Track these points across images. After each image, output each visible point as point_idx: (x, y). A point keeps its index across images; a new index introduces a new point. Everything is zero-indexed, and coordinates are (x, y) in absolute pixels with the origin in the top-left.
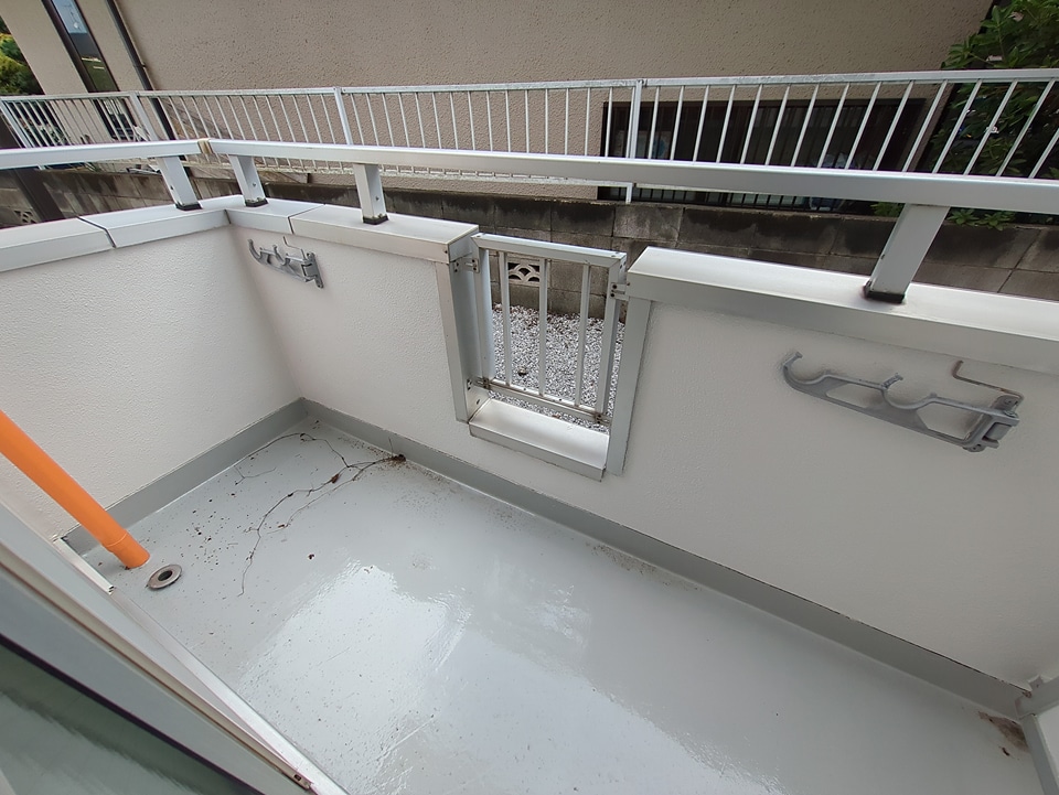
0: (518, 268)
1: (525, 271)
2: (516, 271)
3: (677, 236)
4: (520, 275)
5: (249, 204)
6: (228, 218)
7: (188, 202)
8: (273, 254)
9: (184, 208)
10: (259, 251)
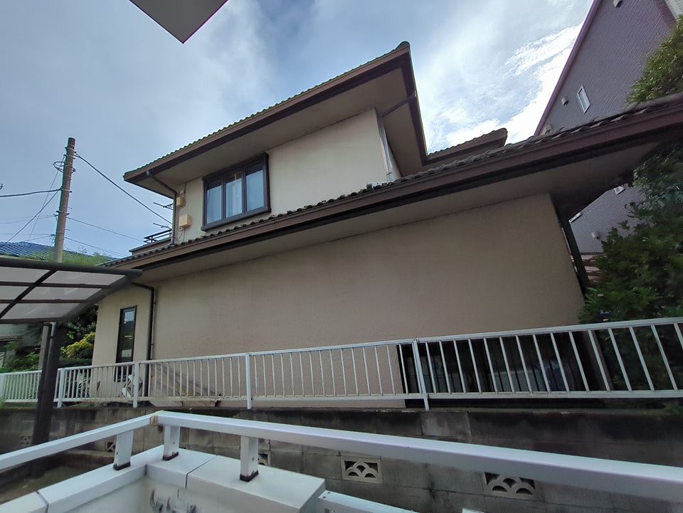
0: (355, 465)
1: (362, 468)
2: (354, 468)
3: (470, 433)
4: (358, 471)
5: (166, 458)
6: (146, 471)
7: (122, 463)
8: (165, 505)
9: (117, 468)
10: (156, 500)
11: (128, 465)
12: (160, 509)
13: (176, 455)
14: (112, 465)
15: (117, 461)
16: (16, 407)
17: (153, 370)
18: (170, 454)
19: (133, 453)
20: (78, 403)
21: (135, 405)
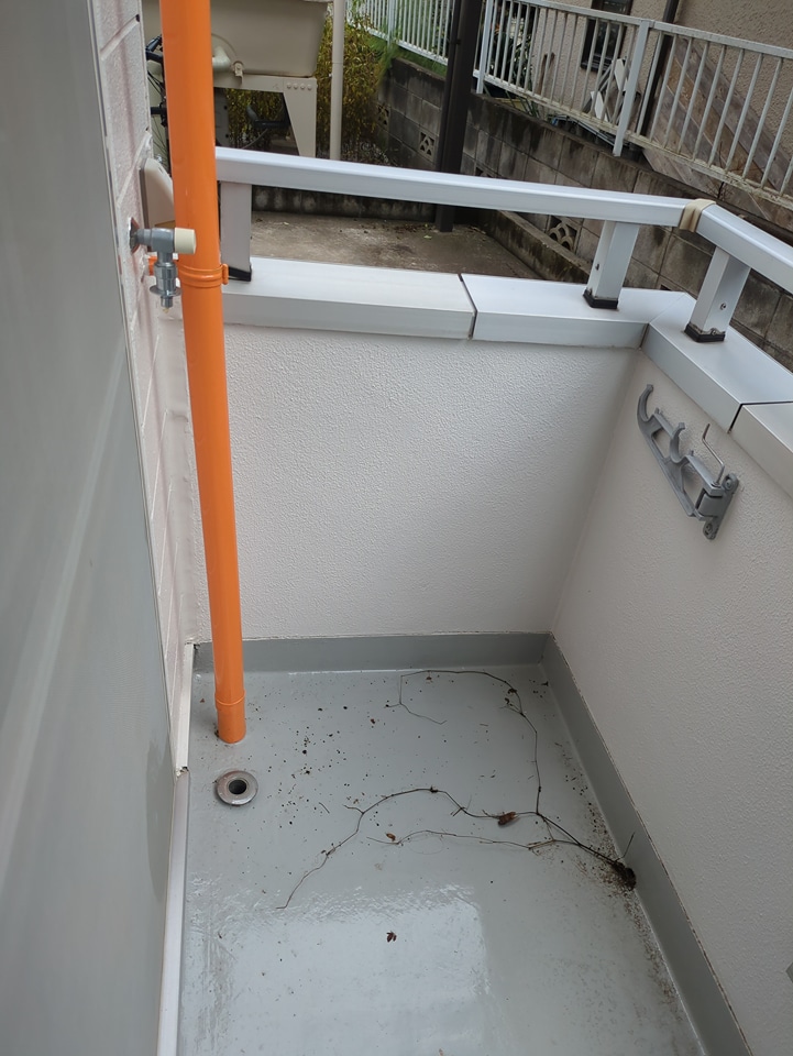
5: (692, 332)
6: (644, 338)
7: (604, 295)
8: (671, 433)
9: (593, 302)
10: (651, 412)
11: (611, 305)
12: (655, 435)
13: (717, 338)
14: (582, 288)
15: (594, 284)
16: (414, 64)
17: (680, 55)
18: (706, 329)
19: (626, 284)
20: (513, 96)
21: (617, 149)
